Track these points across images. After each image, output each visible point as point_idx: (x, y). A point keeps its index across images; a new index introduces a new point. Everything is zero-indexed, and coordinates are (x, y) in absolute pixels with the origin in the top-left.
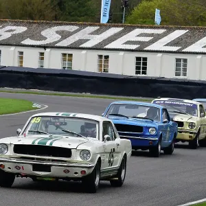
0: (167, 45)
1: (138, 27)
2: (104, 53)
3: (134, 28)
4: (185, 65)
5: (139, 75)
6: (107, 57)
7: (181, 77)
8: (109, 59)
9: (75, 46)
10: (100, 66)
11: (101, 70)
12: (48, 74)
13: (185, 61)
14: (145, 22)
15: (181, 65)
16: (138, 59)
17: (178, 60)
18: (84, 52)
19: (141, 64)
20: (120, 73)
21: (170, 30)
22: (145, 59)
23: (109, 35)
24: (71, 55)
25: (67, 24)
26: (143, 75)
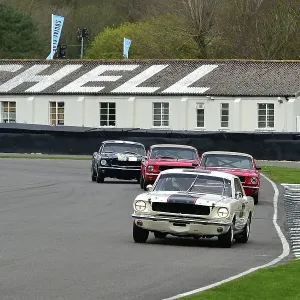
0: (141, 85)
1: (101, 63)
2: (58, 99)
3: (95, 64)
4: (166, 112)
5: (105, 127)
6: (61, 104)
7: (162, 127)
8: (65, 107)
9: (20, 92)
10: (53, 116)
11: (54, 122)
13: (166, 105)
14: (110, 56)
15: (160, 111)
16: (103, 105)
17: (157, 105)
18: (31, 98)
19: (108, 112)
21: (144, 66)
22: (113, 105)
23: (65, 75)
24: (13, 104)
25: (7, 63)
26: (112, 127)
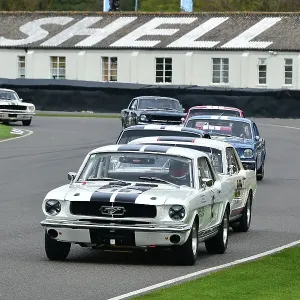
0: (200, 39)
1: (157, 15)
2: (110, 54)
3: (152, 17)
4: (226, 68)
5: (161, 83)
6: (114, 60)
7: (221, 84)
8: (118, 62)
9: (70, 46)
10: (106, 72)
11: (106, 78)
12: (31, 87)
13: (226, 61)
14: (166, 9)
15: (220, 67)
16: (159, 60)
17: (216, 61)
18: (82, 53)
19: (164, 68)
20: (134, 82)
21: (202, 19)
22: (169, 61)
23: (117, 29)
24: (63, 59)
25: (57, 15)
26: (168, 83)
